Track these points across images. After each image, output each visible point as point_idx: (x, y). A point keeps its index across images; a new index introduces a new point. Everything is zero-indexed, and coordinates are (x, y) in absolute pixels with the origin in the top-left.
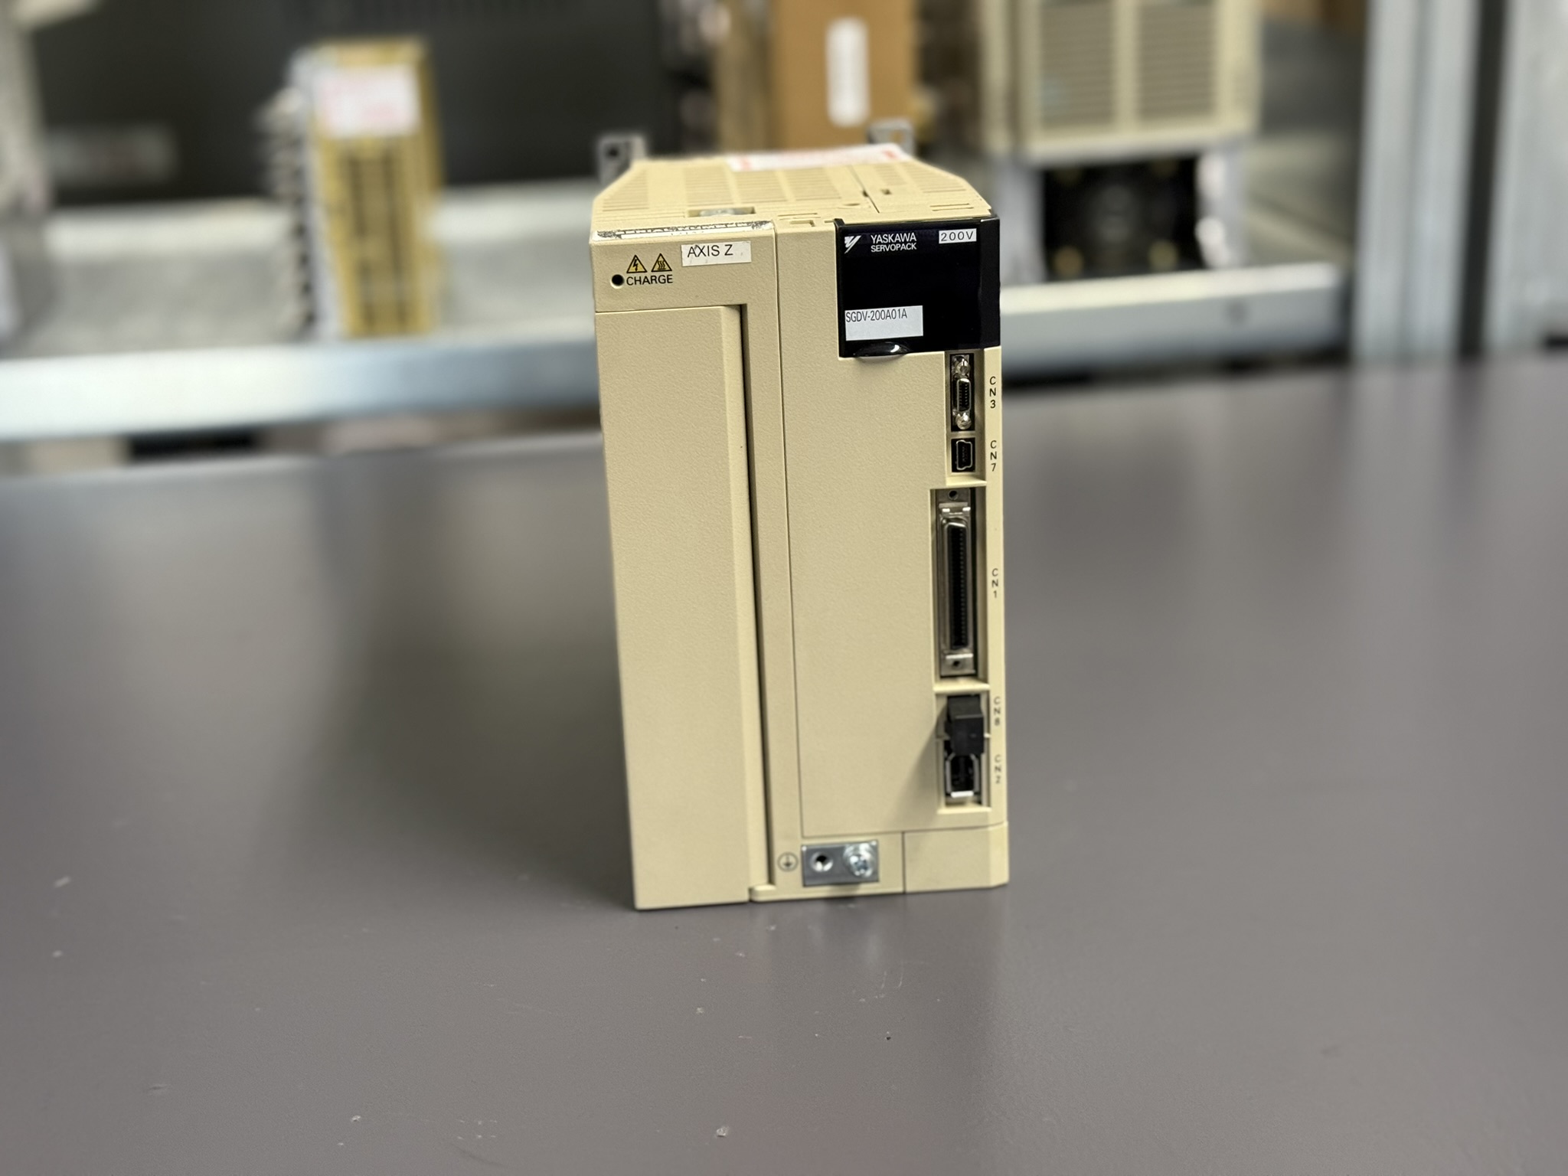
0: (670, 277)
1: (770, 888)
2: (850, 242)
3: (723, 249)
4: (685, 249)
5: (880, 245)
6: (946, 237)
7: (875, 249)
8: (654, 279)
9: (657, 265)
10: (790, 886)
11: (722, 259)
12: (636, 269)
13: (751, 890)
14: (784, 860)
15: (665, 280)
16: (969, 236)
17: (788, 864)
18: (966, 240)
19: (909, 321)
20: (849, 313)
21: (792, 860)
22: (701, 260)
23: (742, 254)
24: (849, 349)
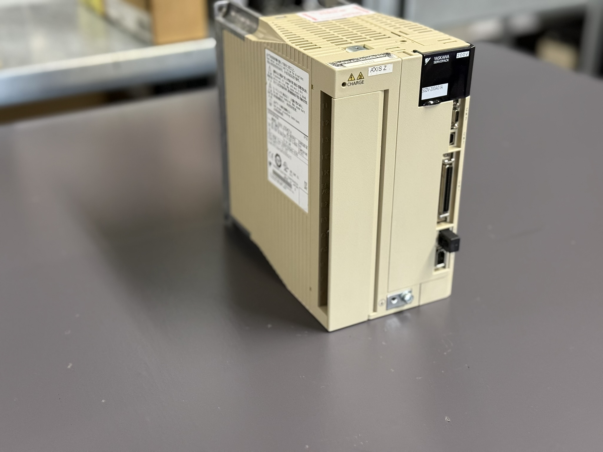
0: (363, 81)
1: (375, 313)
2: (427, 60)
3: (383, 68)
4: (370, 69)
5: (438, 60)
6: (459, 56)
7: (435, 62)
8: (357, 82)
9: (359, 77)
10: (382, 311)
11: (382, 72)
12: (351, 79)
13: (369, 316)
14: (381, 302)
15: (361, 82)
16: (466, 54)
17: (382, 304)
18: (465, 56)
19: (442, 90)
20: (424, 89)
21: (383, 301)
22: (375, 73)
23: (390, 69)
24: (423, 103)
